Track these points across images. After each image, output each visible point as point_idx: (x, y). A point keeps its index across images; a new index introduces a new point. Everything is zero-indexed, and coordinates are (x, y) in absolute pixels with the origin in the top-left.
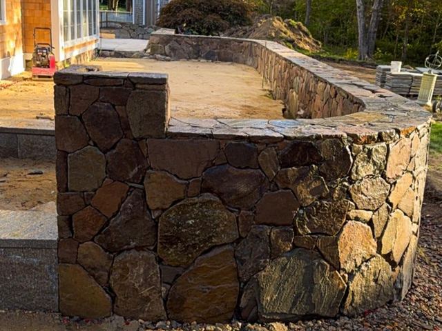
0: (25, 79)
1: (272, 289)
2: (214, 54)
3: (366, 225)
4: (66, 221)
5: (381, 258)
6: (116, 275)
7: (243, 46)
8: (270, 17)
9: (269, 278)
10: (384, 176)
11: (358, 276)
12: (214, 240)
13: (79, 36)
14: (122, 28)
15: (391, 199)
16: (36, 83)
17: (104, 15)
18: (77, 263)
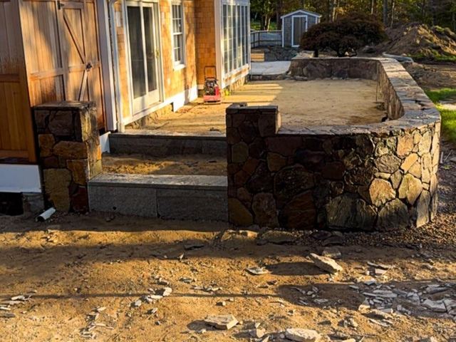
0: (199, 104)
1: (334, 213)
2: (344, 73)
3: (387, 182)
4: (231, 178)
5: (399, 200)
6: (255, 203)
7: (369, 65)
8: (417, 25)
9: (331, 208)
10: (395, 154)
11: (383, 209)
12: (302, 187)
13: (235, 68)
14: (270, 52)
15: (402, 167)
16: (207, 106)
17: (257, 36)
18: (236, 198)
